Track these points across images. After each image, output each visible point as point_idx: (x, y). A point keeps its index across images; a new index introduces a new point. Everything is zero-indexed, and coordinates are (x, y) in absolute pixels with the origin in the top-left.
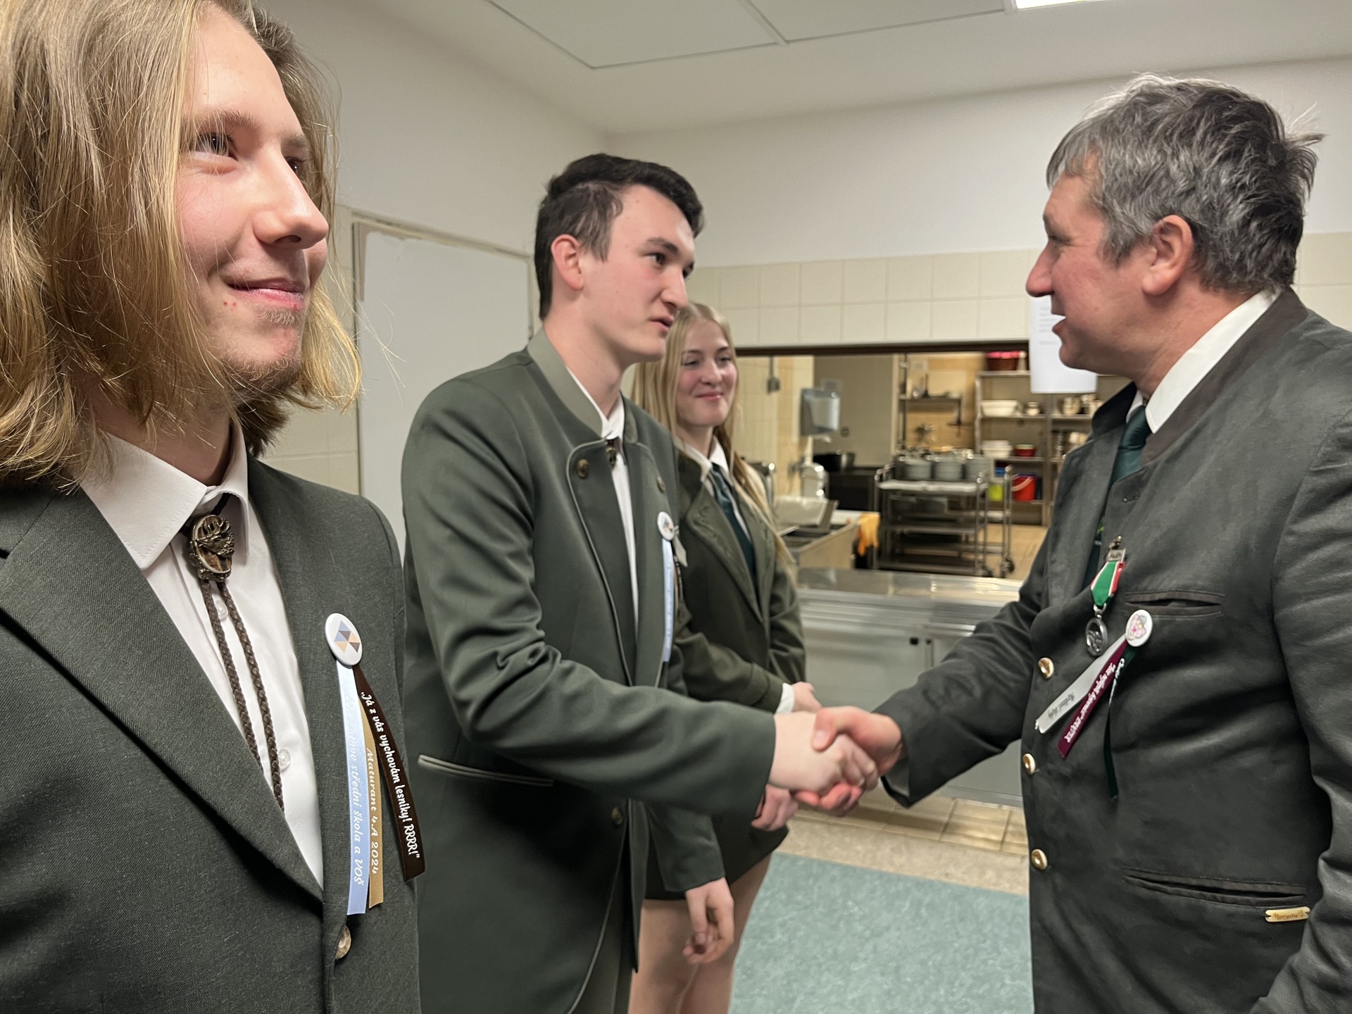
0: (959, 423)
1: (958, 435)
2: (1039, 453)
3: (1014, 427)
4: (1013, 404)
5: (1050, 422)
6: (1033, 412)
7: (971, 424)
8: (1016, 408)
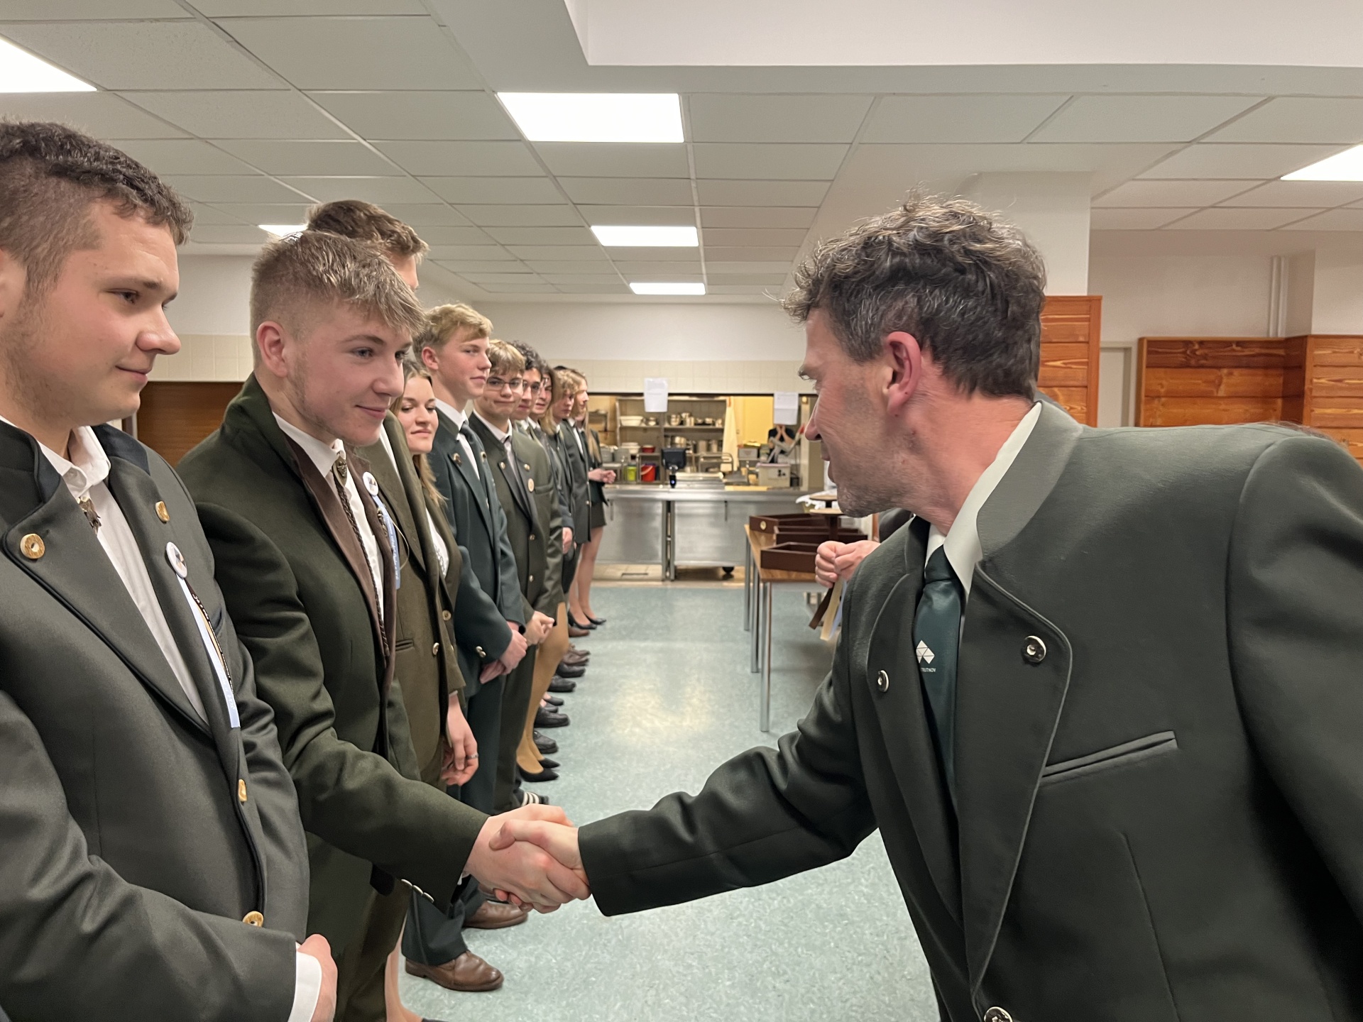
0: (606, 430)
2: (657, 450)
3: (640, 433)
4: (641, 418)
5: (662, 431)
6: (652, 424)
7: (614, 431)
8: (642, 421)
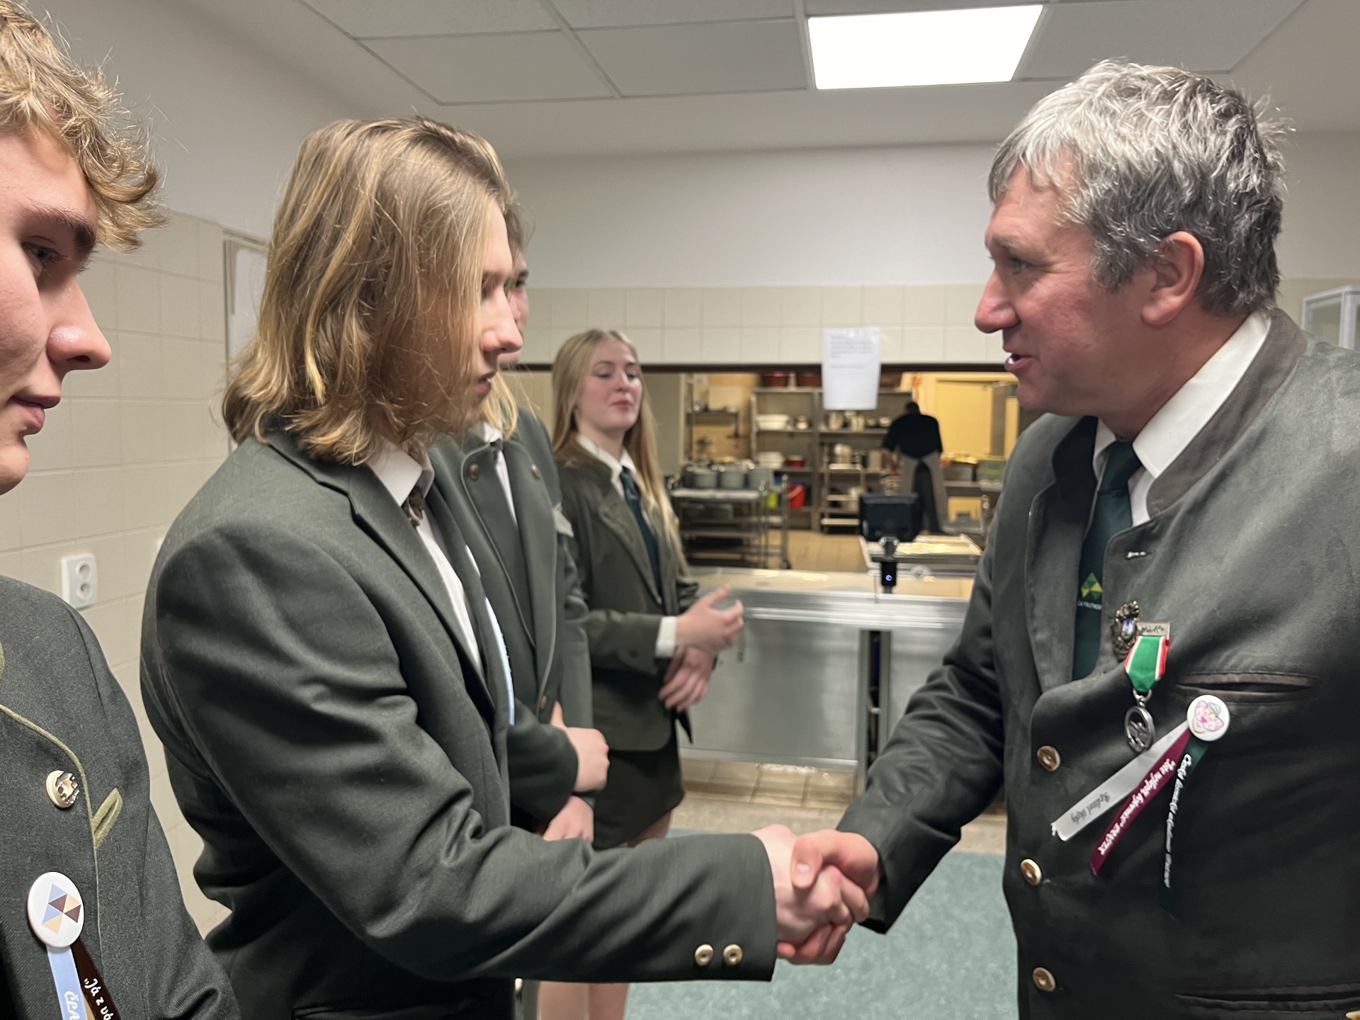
0: (736, 435)
1: (736, 446)
2: (807, 463)
3: (785, 440)
4: (785, 418)
5: (817, 435)
6: (802, 426)
7: (747, 437)
8: (788, 422)
